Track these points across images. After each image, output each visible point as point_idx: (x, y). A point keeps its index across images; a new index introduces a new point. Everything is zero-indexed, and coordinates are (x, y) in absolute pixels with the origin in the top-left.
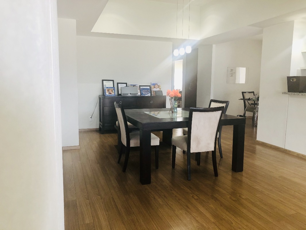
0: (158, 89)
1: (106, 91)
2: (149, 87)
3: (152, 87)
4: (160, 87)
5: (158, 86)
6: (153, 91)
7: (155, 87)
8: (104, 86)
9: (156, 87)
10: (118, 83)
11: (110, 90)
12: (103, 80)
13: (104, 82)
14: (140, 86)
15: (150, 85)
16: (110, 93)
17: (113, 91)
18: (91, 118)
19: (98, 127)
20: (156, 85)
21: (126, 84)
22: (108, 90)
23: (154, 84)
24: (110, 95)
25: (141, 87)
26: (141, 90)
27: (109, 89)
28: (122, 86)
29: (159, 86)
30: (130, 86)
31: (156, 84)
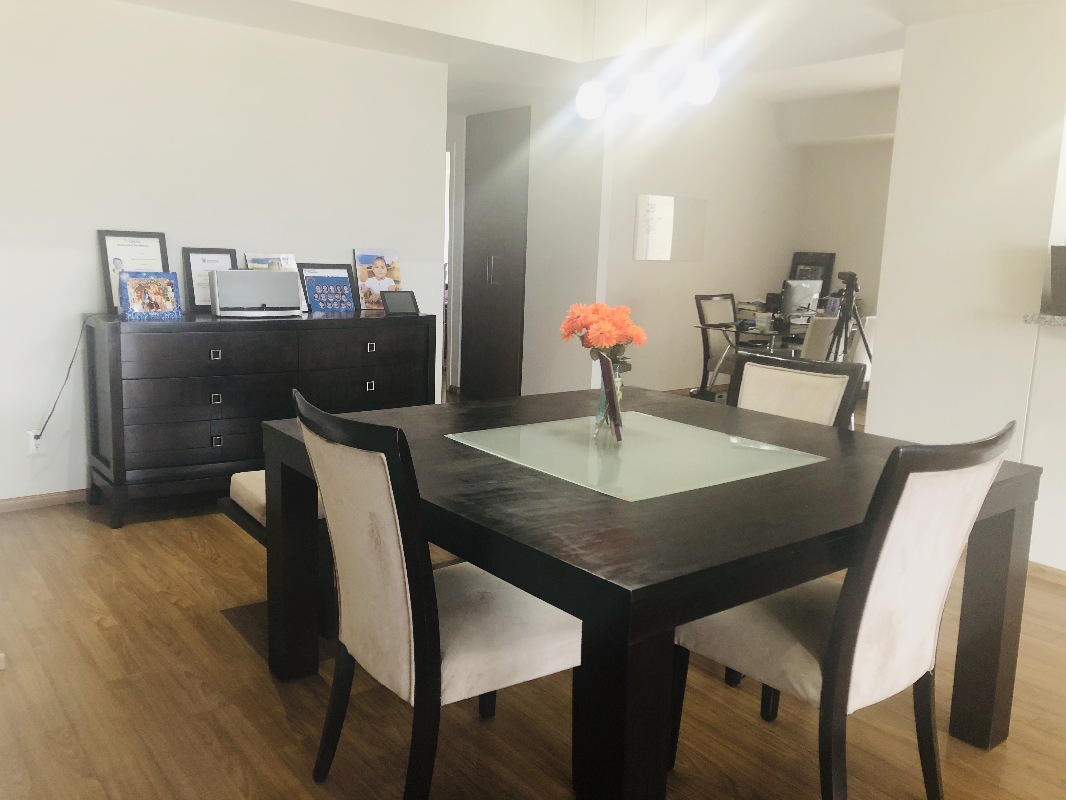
0: (386, 285)
1: (131, 293)
2: (343, 273)
3: (361, 270)
4: (396, 274)
5: (385, 270)
6: (365, 290)
7: (371, 274)
8: (111, 267)
9: (376, 271)
10: (187, 253)
11: (153, 289)
12: (102, 235)
13: (110, 241)
14: (301, 266)
15: (349, 261)
16: (152, 305)
17: (171, 294)
18: (37, 437)
19: (82, 484)
20: (379, 263)
21: (232, 253)
22: (142, 290)
23: (368, 260)
24: (153, 313)
25: (307, 273)
26: (309, 286)
27: (143, 281)
28: (211, 267)
29: (389, 268)
30: (250, 265)
31: (381, 258)
